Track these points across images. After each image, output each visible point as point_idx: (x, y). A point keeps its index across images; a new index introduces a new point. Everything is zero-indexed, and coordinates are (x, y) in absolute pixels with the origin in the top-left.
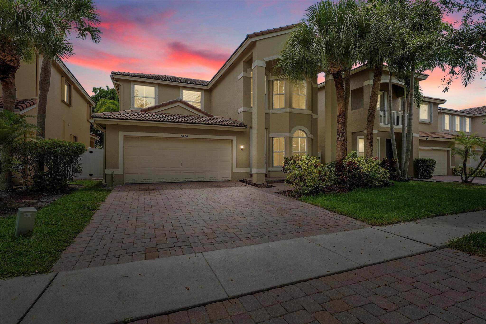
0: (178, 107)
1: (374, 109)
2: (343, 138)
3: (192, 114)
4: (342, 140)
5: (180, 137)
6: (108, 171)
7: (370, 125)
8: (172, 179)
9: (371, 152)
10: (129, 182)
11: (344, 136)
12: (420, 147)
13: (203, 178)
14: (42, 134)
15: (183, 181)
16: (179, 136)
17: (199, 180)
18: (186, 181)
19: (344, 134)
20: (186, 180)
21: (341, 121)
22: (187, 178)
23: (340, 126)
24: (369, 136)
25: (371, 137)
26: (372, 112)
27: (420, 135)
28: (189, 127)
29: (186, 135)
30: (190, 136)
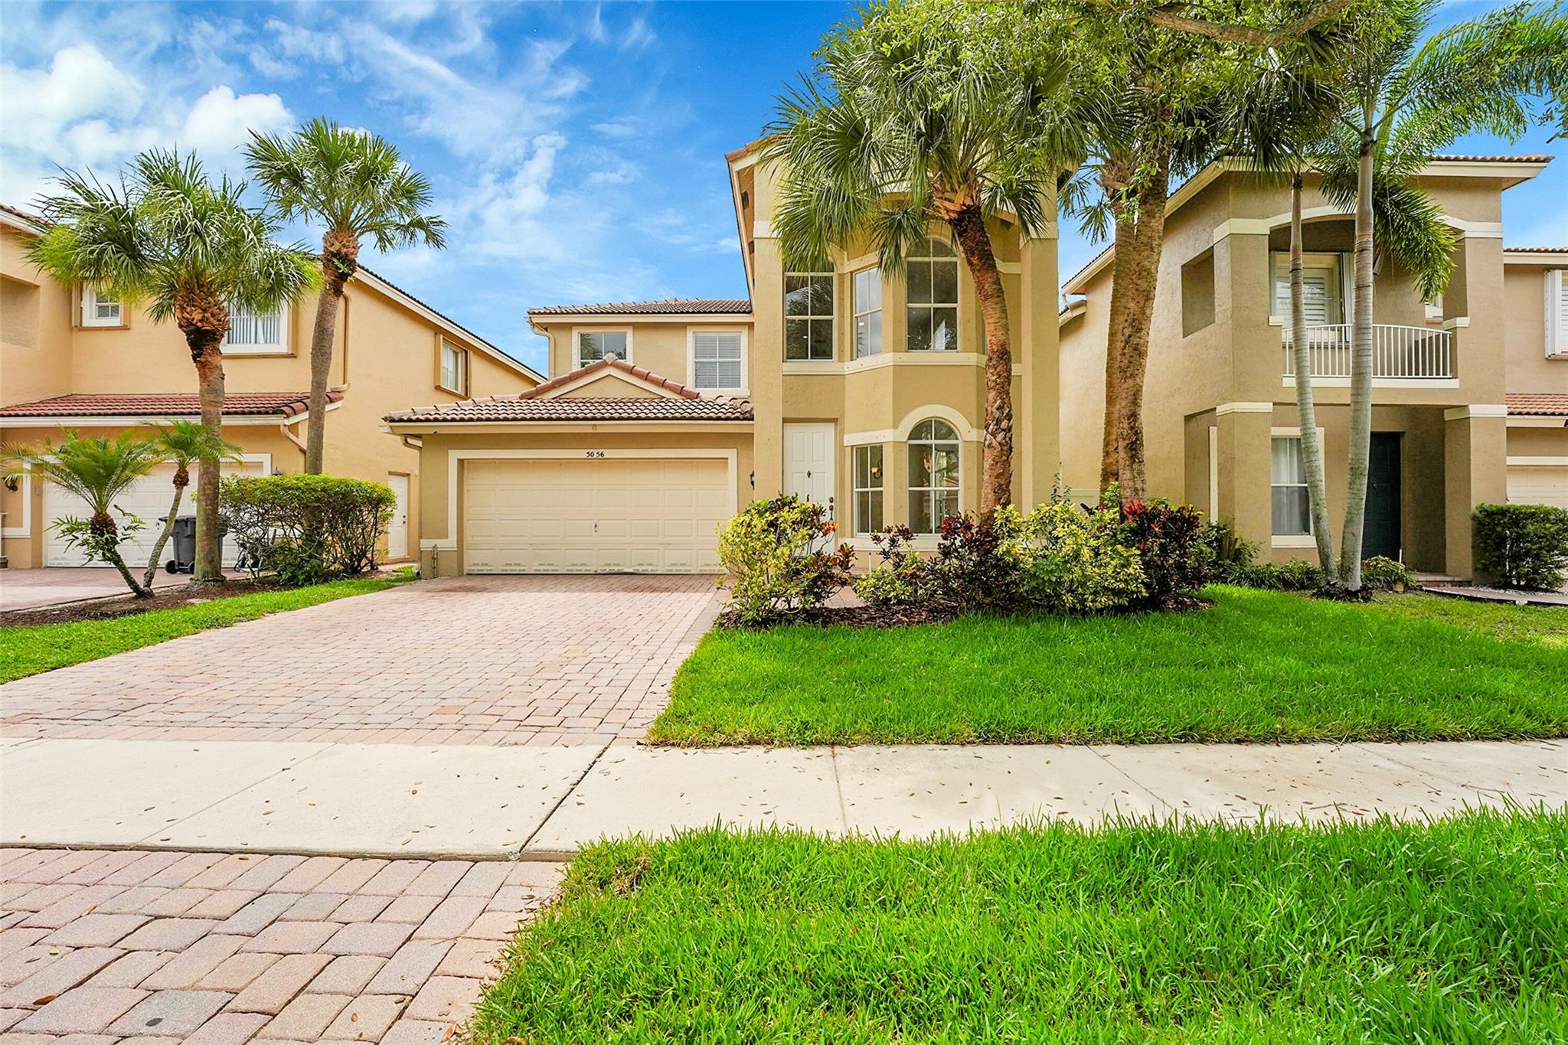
0: (609, 379)
1: (1136, 323)
2: (1000, 437)
3: (646, 395)
4: (995, 443)
5: (585, 456)
6: (427, 544)
7: (1126, 386)
8: (573, 565)
9: (1131, 483)
10: (476, 569)
11: (1004, 430)
12: (1512, 460)
13: (651, 565)
14: (315, 466)
15: (599, 572)
16: (582, 454)
17: (641, 569)
18: (607, 571)
19: (1004, 424)
20: (608, 569)
21: (994, 378)
22: (609, 565)
23: (992, 395)
24: (1126, 425)
25: (1132, 428)
26: (1130, 336)
27: (1511, 410)
28: (600, 430)
29: (600, 451)
30: (609, 453)
